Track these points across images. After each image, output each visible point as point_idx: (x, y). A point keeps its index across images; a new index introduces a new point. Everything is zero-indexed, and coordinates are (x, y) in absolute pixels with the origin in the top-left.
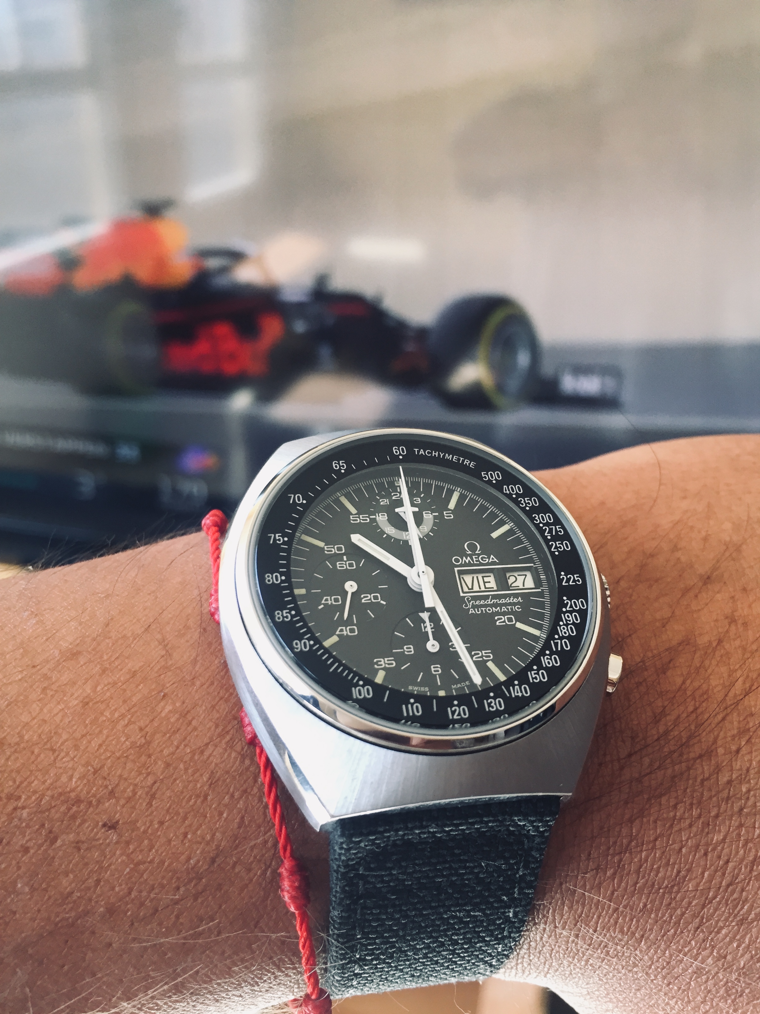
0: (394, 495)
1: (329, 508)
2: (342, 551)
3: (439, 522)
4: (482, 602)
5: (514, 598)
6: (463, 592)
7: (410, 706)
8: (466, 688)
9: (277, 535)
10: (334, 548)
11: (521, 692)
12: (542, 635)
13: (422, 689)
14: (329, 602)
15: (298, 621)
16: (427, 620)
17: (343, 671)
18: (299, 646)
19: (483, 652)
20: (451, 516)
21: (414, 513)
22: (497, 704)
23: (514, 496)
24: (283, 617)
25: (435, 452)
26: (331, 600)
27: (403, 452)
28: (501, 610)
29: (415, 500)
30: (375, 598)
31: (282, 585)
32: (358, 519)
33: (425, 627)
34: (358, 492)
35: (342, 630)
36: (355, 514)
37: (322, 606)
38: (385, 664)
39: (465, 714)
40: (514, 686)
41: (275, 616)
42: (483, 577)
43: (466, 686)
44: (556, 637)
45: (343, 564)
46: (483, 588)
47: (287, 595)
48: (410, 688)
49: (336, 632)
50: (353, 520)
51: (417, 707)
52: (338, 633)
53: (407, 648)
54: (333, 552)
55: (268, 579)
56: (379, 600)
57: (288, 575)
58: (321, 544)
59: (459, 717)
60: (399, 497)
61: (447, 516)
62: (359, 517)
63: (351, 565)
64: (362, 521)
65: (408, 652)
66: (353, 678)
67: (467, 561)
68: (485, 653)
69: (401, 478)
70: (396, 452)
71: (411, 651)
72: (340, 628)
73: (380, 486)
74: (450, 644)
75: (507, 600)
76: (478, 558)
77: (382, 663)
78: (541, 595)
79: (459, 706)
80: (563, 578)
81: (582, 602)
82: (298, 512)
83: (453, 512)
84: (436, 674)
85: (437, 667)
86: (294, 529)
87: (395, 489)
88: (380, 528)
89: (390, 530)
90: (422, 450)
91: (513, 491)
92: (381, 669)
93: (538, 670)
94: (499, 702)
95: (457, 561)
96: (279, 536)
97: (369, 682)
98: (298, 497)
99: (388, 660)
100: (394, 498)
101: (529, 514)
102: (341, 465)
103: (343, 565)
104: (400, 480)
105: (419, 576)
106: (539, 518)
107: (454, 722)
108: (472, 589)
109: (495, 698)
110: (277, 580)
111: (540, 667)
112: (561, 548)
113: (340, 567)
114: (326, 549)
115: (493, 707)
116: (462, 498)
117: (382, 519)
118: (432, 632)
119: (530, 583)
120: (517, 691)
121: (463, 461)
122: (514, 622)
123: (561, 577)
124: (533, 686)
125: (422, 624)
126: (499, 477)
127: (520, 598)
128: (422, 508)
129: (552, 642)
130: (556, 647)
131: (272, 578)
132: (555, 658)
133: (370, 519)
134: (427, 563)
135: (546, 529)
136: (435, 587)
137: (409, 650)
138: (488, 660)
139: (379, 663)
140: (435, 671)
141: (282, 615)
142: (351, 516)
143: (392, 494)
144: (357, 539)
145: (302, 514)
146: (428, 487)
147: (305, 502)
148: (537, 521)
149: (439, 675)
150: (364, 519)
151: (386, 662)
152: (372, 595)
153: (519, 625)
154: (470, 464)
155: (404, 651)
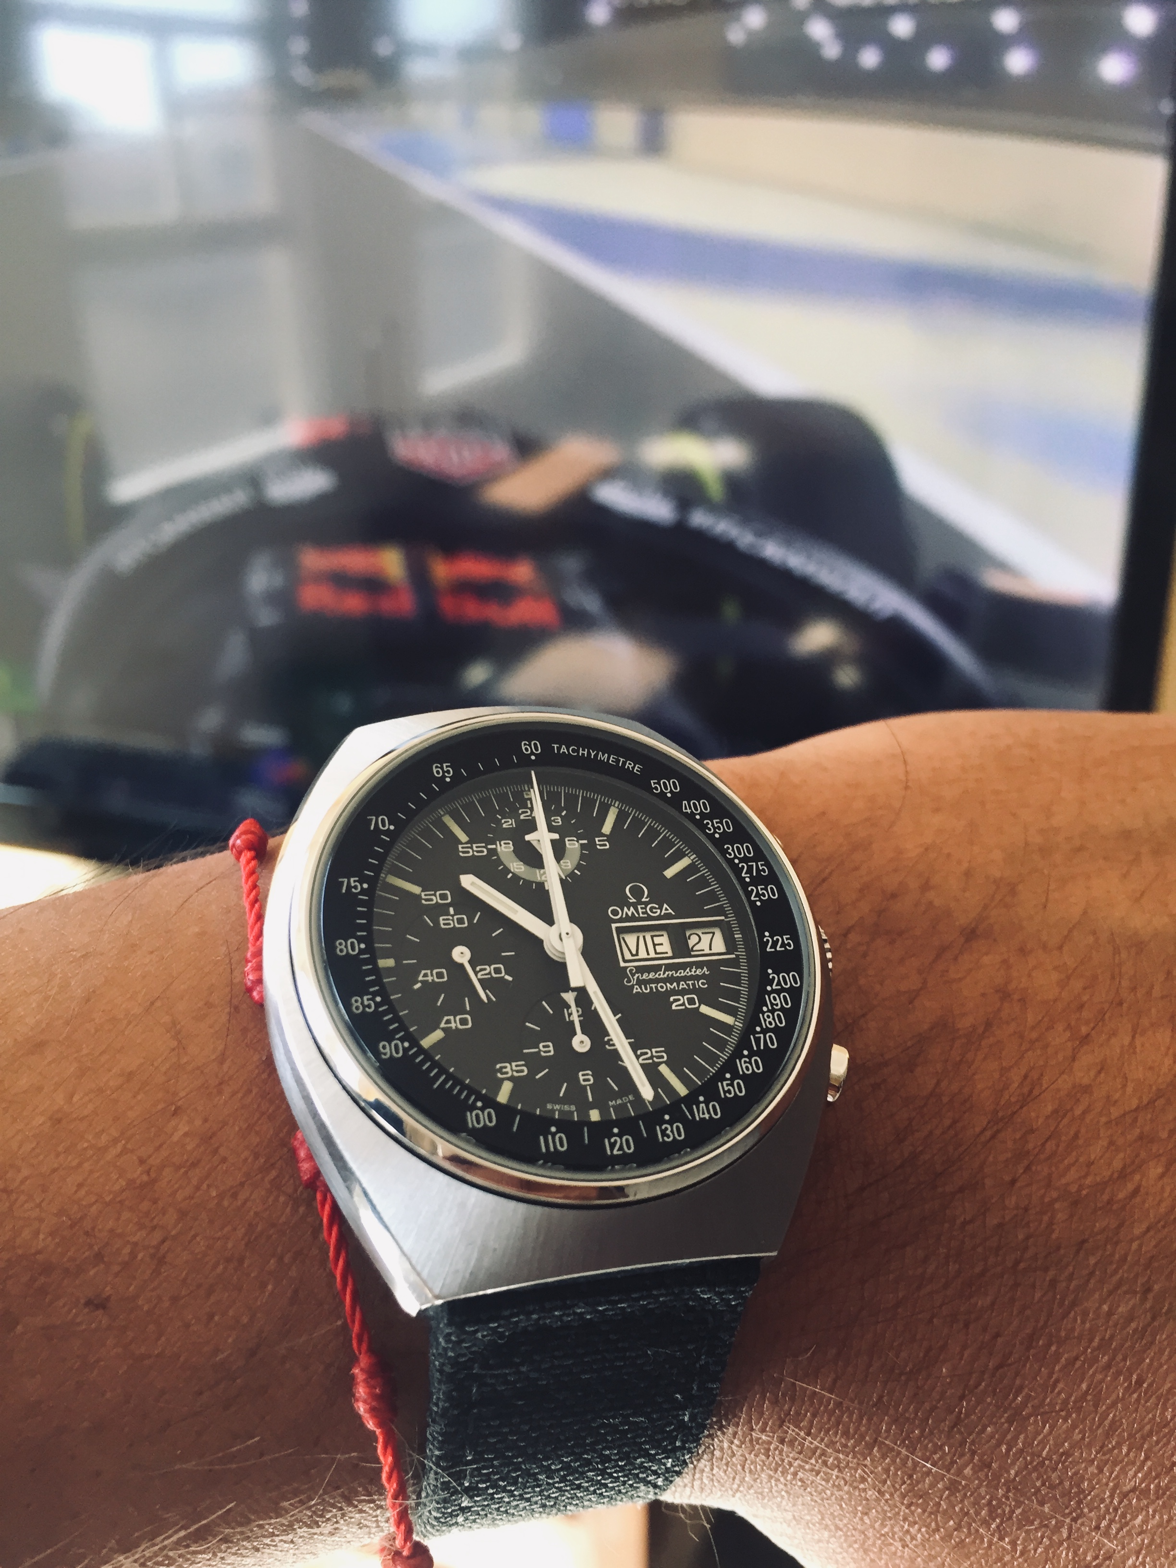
0: (523, 813)
1: (427, 834)
2: (447, 899)
3: (589, 853)
4: (652, 975)
5: (697, 968)
6: (625, 961)
7: (550, 1137)
8: (629, 1105)
9: (352, 880)
10: (435, 895)
11: (709, 1112)
12: (737, 1023)
13: (566, 1108)
14: (430, 979)
15: (385, 1013)
16: (572, 1004)
17: (453, 1087)
18: (388, 1050)
19: (654, 1050)
20: (605, 845)
21: (552, 841)
22: (673, 1132)
23: (698, 817)
24: (364, 1006)
25: (583, 750)
26: (432, 975)
27: (537, 749)
28: (678, 986)
29: (554, 821)
30: (498, 971)
31: (361, 957)
32: (470, 850)
33: (570, 1015)
34: (470, 808)
35: (448, 1022)
36: (466, 843)
37: (418, 985)
38: (512, 1069)
39: (629, 1148)
40: (698, 1103)
41: (351, 1005)
42: (652, 937)
43: (630, 1102)
44: (758, 1029)
45: (448, 919)
46: (652, 955)
47: (369, 973)
48: (549, 1106)
49: (440, 1023)
50: (463, 852)
51: (561, 1138)
52: (443, 1025)
53: (544, 1047)
54: (434, 902)
55: (339, 947)
56: (503, 974)
57: (368, 940)
58: (416, 889)
59: (621, 1152)
60: (530, 815)
61: (600, 845)
62: (471, 848)
63: (460, 921)
64: (475, 853)
65: (545, 1052)
66: (468, 1097)
67: (630, 914)
68: (656, 1052)
69: (533, 788)
70: (527, 750)
71: (549, 1051)
72: (446, 1018)
73: (502, 799)
74: (606, 1039)
75: (688, 972)
76: (645, 908)
77: (508, 1069)
78: (735, 963)
79: (620, 1135)
80: (768, 941)
81: (794, 976)
82: (382, 844)
83: (609, 838)
84: (586, 1085)
85: (587, 1075)
86: (377, 870)
87: (525, 803)
88: (502, 864)
89: (517, 867)
90: (563, 746)
91: (696, 810)
92: (508, 1079)
93: (732, 1080)
94: (678, 1128)
95: (615, 913)
96: (355, 881)
97: (490, 1102)
98: (383, 820)
99: (517, 1066)
100: (522, 817)
101: (718, 844)
102: (445, 770)
103: (449, 921)
104: (532, 790)
105: (561, 939)
106: (733, 850)
107: (614, 1161)
108: (637, 954)
109: (671, 1123)
110: (353, 949)
111: (735, 1075)
112: (764, 895)
113: (444, 924)
114: (423, 897)
115: (668, 1137)
116: (621, 817)
117: (505, 849)
118: (580, 1021)
119: (719, 945)
120: (703, 1112)
121: (624, 763)
122: (697, 1005)
123: (765, 940)
124: (724, 1103)
125: (565, 1010)
126: (676, 788)
127: (705, 969)
128: (564, 831)
129: (752, 1037)
130: (758, 1045)
131: (346, 947)
132: (756, 1061)
133: (488, 850)
134: (572, 920)
135: (743, 867)
136: (583, 954)
137: (547, 1049)
138: (661, 1063)
139: (504, 1070)
140: (584, 1080)
141: (362, 1003)
142: (460, 846)
143: (520, 811)
144: (469, 882)
145: (388, 847)
146: (571, 800)
147: (392, 827)
148: (730, 854)
149: (589, 1085)
150: (478, 850)
151: (514, 1068)
152: (493, 967)
153: (705, 1010)
154: (633, 768)
155: (540, 1051)
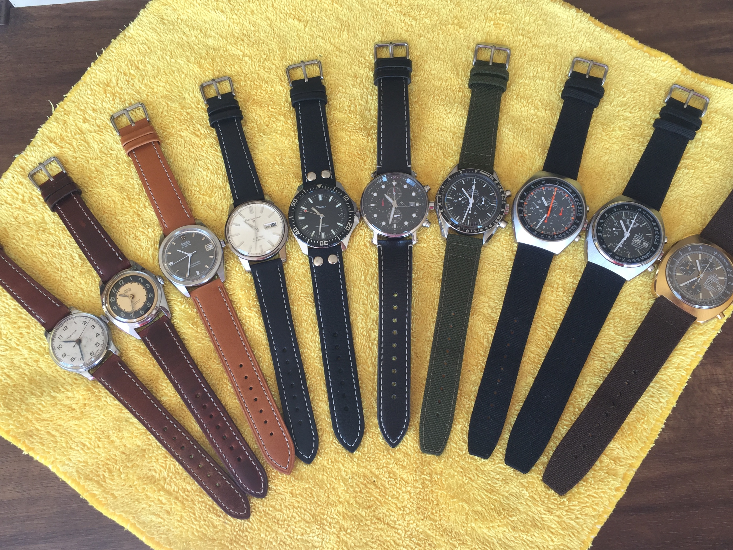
2: (617, 222)
3: (638, 226)
4: (635, 244)
6: (633, 241)
7: (610, 252)
9: (607, 214)
14: (609, 230)
15: (601, 231)
17: (604, 242)
18: (599, 234)
20: (641, 227)
23: (655, 230)
24: (600, 228)
25: (646, 214)
27: (640, 210)
28: (638, 247)
31: (603, 223)
34: (627, 213)
35: (608, 235)
39: (618, 259)
40: (629, 259)
42: (639, 240)
43: (622, 255)
46: (637, 242)
55: (601, 221)
60: (634, 218)
63: (617, 225)
64: (624, 219)
76: (641, 236)
88: (626, 221)
89: (628, 223)
92: (610, 245)
95: (636, 235)
97: (606, 245)
101: (655, 234)
102: (627, 207)
105: (627, 234)
112: (656, 243)
114: (614, 220)
115: (623, 260)
116: (646, 225)
118: (623, 244)
119: (647, 246)
121: (651, 218)
122: (638, 251)
123: (652, 248)
124: (632, 261)
126: (655, 225)
127: (643, 247)
128: (637, 222)
129: (641, 257)
132: (639, 259)
134: (630, 232)
136: (628, 237)
138: (629, 254)
144: (621, 221)
146: (641, 219)
148: (656, 237)
149: (619, 251)
152: (617, 232)
155: (616, 244)
